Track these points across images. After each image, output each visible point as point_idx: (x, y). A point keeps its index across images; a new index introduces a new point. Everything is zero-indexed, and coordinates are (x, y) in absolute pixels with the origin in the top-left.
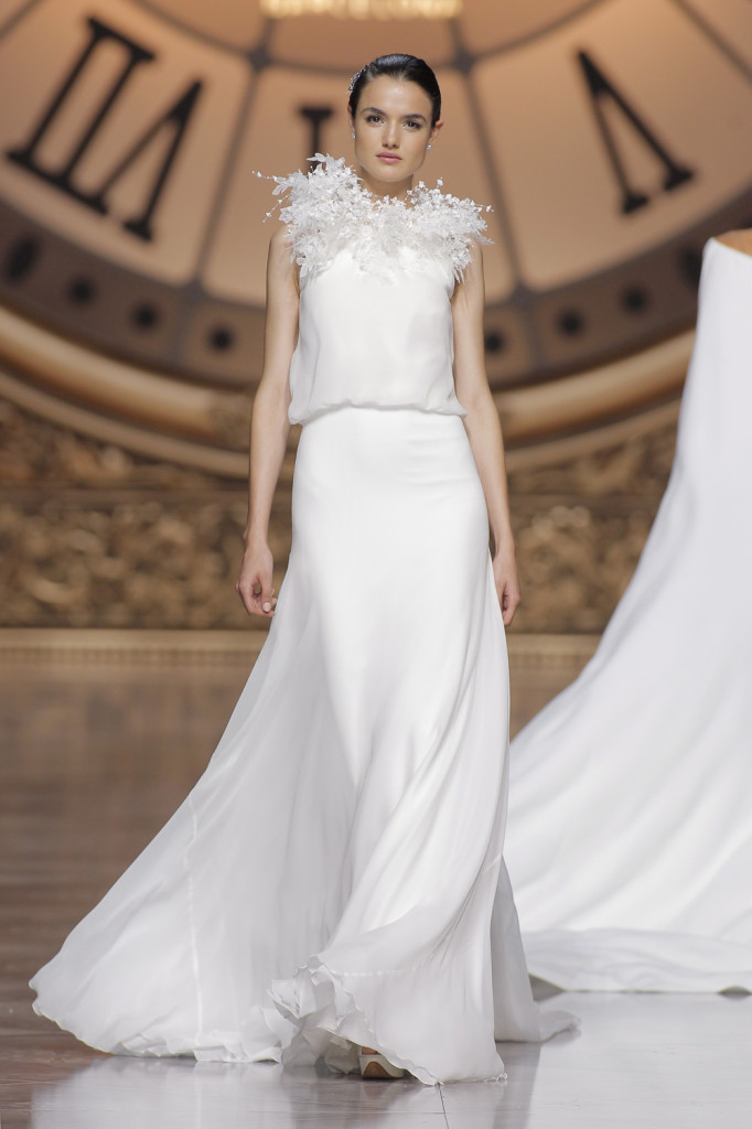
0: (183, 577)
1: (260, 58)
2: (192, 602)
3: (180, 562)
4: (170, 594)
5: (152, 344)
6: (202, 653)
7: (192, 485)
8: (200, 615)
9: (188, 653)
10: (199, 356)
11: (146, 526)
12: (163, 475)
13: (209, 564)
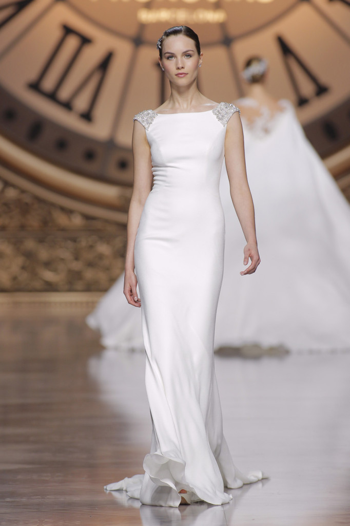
0: (108, 269)
1: (138, 41)
3: (106, 263)
4: (102, 276)
5: (93, 167)
10: (113, 172)
11: (91, 247)
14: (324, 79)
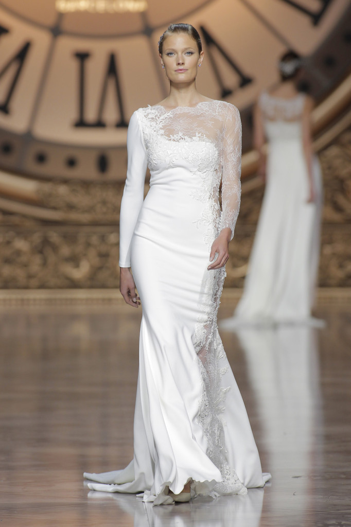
0: (25, 265)
1: (56, 31)
2: (30, 277)
3: (24, 259)
4: (20, 274)
5: (10, 161)
6: (35, 300)
7: (29, 224)
8: (34, 282)
9: (28, 300)
10: (31, 165)
11: (8, 243)
12: (15, 220)
13: (37, 260)
14: (248, 70)
